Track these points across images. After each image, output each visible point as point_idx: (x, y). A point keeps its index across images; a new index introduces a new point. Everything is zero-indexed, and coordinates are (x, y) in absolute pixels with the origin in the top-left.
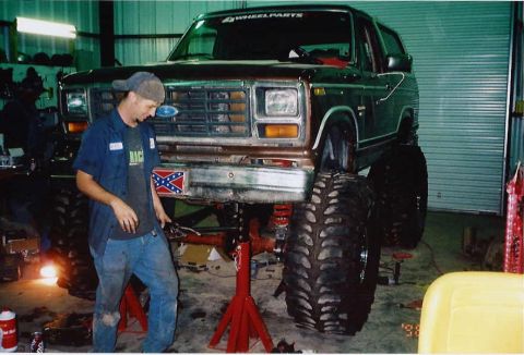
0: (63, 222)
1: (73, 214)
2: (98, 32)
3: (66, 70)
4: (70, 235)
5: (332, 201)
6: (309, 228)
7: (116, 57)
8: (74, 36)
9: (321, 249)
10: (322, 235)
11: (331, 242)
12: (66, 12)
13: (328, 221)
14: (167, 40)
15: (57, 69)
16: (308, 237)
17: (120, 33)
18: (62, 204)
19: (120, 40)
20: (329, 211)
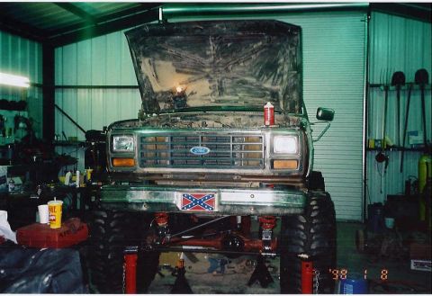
0: (104, 231)
1: (112, 224)
2: (41, 83)
3: (22, 113)
4: (110, 240)
5: (315, 208)
6: (302, 227)
7: (56, 103)
8: (28, 86)
9: (312, 242)
10: (312, 231)
11: (318, 236)
12: (20, 66)
13: (315, 221)
14: (101, 90)
15: (15, 113)
16: (302, 233)
17: (60, 84)
18: (102, 217)
19: (60, 90)
20: (313, 214)
